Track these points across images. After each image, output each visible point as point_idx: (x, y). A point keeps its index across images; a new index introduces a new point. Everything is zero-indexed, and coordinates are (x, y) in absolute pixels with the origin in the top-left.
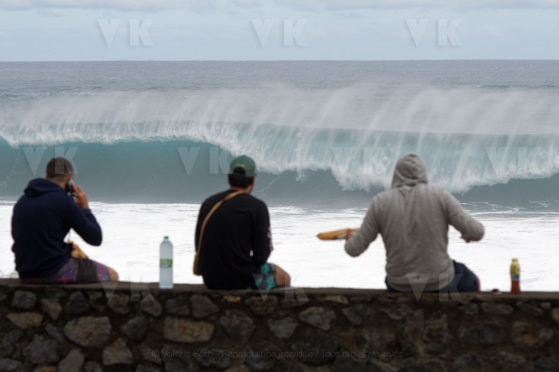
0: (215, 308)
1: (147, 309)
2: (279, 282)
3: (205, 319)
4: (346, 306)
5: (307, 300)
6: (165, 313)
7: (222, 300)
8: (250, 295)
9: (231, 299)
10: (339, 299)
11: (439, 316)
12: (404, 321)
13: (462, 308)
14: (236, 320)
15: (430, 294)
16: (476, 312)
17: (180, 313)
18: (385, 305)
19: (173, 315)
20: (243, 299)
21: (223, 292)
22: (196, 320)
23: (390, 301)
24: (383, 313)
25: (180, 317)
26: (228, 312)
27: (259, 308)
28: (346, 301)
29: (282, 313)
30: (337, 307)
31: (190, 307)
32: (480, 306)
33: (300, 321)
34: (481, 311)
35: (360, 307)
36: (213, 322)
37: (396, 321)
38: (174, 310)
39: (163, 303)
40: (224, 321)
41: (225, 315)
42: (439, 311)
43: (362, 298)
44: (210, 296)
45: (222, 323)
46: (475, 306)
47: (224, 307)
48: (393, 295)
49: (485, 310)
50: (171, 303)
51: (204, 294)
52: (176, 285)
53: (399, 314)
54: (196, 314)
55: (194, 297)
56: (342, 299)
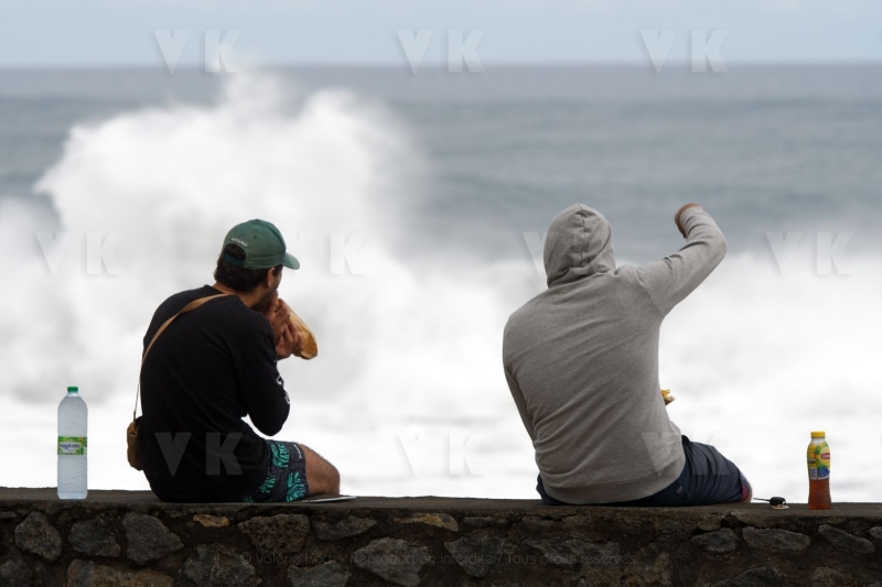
0: (174, 541)
1: (29, 544)
2: (314, 485)
3: (152, 565)
4: (456, 535)
5: (371, 523)
6: (68, 554)
7: (190, 524)
8: (251, 512)
9: (209, 522)
10: (438, 521)
11: (652, 556)
12: (577, 566)
13: (704, 537)
14: (219, 568)
15: (632, 509)
16: (733, 546)
17: (101, 553)
18: (537, 533)
19: (85, 557)
20: (234, 522)
21: (192, 507)
22: (135, 567)
23: (547, 523)
24: (532, 551)
25: (101, 561)
26: (201, 550)
27: (267, 542)
28: (453, 525)
29: (318, 553)
30: (433, 538)
31: (122, 540)
32: (740, 535)
33: (355, 569)
34: (741, 545)
35: (484, 538)
36: (170, 572)
37: (562, 567)
38: (87, 547)
39: (64, 531)
40: (193, 569)
41: (196, 556)
42: (653, 546)
43: (488, 519)
44: (163, 516)
45: (190, 573)
46: (728, 534)
47: (195, 538)
48: (555, 511)
49: (752, 543)
50: (80, 529)
51: (151, 511)
52: (91, 492)
53: (566, 551)
54: (133, 554)
55: (131, 517)
56: (445, 520)
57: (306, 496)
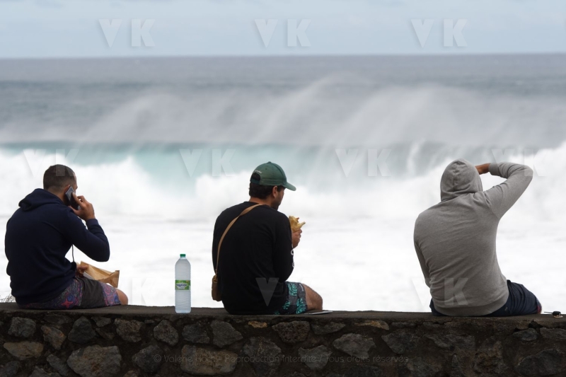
0: (238, 335)
1: (161, 337)
3: (227, 348)
4: (388, 332)
5: (342, 326)
6: (182, 342)
7: (246, 326)
8: (279, 320)
9: (257, 325)
10: (378, 324)
11: (492, 343)
12: (452, 348)
13: (520, 333)
14: (262, 349)
15: (481, 318)
16: (535, 338)
17: (199, 341)
18: (431, 331)
19: (191, 344)
20: (270, 325)
21: (247, 317)
22: (217, 349)
23: (436, 326)
24: (428, 340)
25: (199, 345)
26: (253, 340)
27: (288, 335)
28: (386, 327)
29: (314, 341)
30: (376, 333)
31: (211, 334)
32: (539, 332)
33: (334, 350)
34: (540, 337)
35: (403, 333)
36: (236, 352)
37: (444, 349)
38: (192, 338)
39: (180, 330)
40: (248, 349)
41: (250, 343)
42: (492, 338)
43: (405, 323)
44: (232, 322)
45: (247, 352)
46: (532, 331)
47: (249, 333)
48: (440, 319)
49: (545, 336)
50: (188, 329)
51: (225, 320)
52: (192, 309)
53: (446, 341)
54: (216, 342)
55: (215, 323)
56: (382, 324)
57: (307, 311)
